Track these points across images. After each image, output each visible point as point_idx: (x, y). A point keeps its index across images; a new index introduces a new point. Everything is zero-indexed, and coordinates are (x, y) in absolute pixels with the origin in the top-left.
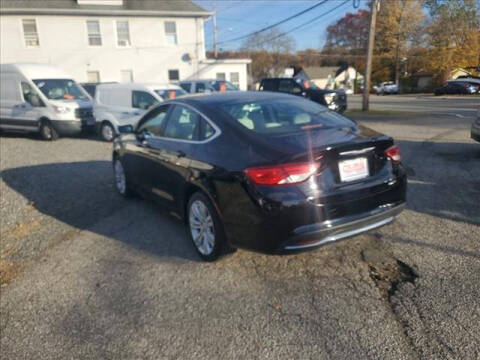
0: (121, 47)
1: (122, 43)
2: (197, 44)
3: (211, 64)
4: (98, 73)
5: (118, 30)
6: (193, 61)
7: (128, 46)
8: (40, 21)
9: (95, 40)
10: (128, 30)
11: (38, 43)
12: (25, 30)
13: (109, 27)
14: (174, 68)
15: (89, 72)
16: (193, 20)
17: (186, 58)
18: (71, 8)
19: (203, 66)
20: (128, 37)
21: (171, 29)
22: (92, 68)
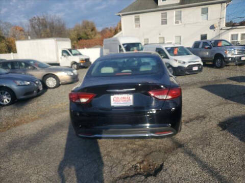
0: (176, 24)
1: (177, 22)
2: (220, 19)
3: (228, 29)
4: (164, 38)
5: (176, 15)
6: (216, 29)
7: (180, 24)
8: (141, 16)
9: (164, 22)
10: (181, 15)
11: (139, 26)
12: (135, 21)
13: (172, 15)
14: (204, 33)
15: (160, 38)
16: (220, 5)
17: (212, 27)
18: (155, 8)
19: (223, 31)
20: (181, 19)
21: (205, 12)
22: (161, 36)
